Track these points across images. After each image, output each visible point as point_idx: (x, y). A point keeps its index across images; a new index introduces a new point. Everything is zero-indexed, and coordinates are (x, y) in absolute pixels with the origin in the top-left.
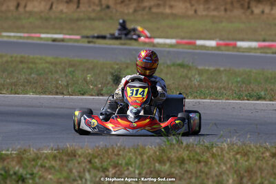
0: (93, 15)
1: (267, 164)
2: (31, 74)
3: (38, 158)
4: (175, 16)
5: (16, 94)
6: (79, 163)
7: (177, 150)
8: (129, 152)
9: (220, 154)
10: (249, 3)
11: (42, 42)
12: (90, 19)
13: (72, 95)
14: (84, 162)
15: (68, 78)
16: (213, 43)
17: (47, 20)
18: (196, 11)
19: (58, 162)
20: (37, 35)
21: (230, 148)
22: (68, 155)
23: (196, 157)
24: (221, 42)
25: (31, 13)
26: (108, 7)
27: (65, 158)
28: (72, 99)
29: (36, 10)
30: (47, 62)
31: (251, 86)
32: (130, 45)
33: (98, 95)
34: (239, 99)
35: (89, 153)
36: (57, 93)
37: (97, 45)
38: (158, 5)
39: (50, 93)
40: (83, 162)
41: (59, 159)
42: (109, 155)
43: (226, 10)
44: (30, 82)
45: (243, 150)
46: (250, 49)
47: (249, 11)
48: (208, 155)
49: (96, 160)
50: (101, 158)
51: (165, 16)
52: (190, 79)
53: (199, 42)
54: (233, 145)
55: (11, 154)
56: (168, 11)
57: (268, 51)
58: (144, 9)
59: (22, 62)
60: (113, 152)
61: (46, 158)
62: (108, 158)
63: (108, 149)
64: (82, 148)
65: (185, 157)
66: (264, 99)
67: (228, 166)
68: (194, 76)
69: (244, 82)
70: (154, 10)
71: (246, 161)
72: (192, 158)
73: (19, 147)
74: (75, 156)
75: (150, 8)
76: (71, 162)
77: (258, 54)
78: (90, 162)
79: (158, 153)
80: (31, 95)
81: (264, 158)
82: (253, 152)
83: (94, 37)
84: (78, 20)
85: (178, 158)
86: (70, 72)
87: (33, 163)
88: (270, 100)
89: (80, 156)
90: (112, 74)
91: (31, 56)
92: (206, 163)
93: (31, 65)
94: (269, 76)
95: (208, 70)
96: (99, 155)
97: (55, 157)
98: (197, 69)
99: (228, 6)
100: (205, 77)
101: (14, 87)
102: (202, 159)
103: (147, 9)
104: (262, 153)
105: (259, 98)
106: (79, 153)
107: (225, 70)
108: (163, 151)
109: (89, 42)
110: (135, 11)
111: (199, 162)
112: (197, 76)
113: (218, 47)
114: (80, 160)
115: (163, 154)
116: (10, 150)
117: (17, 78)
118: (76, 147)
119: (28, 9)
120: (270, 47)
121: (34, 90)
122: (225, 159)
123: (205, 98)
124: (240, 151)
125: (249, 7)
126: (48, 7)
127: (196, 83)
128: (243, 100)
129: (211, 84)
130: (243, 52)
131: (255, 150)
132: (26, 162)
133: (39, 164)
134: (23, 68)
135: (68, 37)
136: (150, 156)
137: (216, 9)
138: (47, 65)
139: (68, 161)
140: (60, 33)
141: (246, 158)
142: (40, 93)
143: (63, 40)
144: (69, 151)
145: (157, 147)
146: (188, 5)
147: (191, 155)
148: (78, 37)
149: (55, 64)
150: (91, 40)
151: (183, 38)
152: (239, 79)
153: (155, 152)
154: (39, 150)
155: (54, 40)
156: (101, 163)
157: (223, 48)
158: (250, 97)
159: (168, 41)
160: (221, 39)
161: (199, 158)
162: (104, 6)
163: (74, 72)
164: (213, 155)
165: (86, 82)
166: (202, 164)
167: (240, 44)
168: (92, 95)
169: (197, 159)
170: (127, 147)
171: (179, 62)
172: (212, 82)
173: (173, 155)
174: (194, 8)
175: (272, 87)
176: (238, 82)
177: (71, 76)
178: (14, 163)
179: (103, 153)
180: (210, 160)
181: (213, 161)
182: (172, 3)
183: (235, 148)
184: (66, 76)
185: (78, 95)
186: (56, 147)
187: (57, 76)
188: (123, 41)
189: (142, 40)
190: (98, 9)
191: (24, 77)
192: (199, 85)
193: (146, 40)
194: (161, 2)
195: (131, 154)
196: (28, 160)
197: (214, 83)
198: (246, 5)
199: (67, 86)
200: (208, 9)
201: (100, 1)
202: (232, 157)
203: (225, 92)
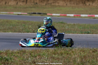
0: (31, 6)
1: (91, 54)
2: (10, 26)
3: (13, 53)
4: (59, 6)
5: (5, 32)
6: (27, 55)
7: (60, 50)
11: (14, 15)
15: (23, 27)
16: (72, 15)
17: (16, 8)
18: (67, 5)
19: (20, 55)
20: (12, 13)
21: (78, 50)
24: (75, 15)
25: (10, 6)
26: (37, 3)
27: (22, 53)
28: (24, 34)
29: (12, 4)
30: (16, 22)
31: (86, 29)
32: (44, 16)
33: (33, 33)
34: (81, 34)
35: (30, 51)
36: (19, 32)
37: (33, 16)
38: (54, 3)
39: (17, 32)
41: (20, 53)
42: (37, 52)
43: (77, 4)
44: (10, 29)
45: (83, 50)
46: (85, 17)
47: (85, 5)
49: (33, 54)
50: (34, 53)
51: (56, 6)
52: (65, 27)
53: (68, 15)
55: (3, 52)
56: (57, 4)
57: (91, 18)
58: (49, 4)
59: (7, 22)
60: (38, 51)
61: (15, 53)
62: (36, 53)
64: (27, 50)
65: (63, 53)
66: (90, 33)
67: (78, 55)
68: (66, 26)
69: (83, 28)
71: (84, 54)
72: (65, 53)
73: (6, 49)
74: (25, 52)
76: (24, 54)
77: (88, 19)
78: (30, 54)
80: (10, 33)
81: (90, 52)
83: (32, 13)
84: (26, 8)
85: (60, 53)
86: (24, 25)
87: (11, 55)
88: (92, 34)
89: (27, 52)
90: (38, 25)
91: (10, 20)
92: (70, 54)
93: (10, 23)
94: (92, 26)
95: (71, 24)
96: (33, 52)
97: (18, 53)
98: (67, 24)
99: (78, 3)
100: (70, 26)
101: (4, 30)
102: (69, 53)
103: (50, 4)
104: (89, 51)
105: (88, 33)
107: (77, 24)
108: (55, 50)
109: (30, 15)
110: (46, 4)
111: (68, 54)
112: (67, 26)
113: (74, 16)
115: (55, 52)
116: (3, 50)
117: (6, 27)
119: (10, 4)
120: (92, 16)
121: (11, 31)
122: (77, 53)
123: (70, 33)
125: (85, 3)
126: (16, 3)
127: (67, 29)
128: (83, 34)
129: (72, 29)
130: (83, 18)
131: (87, 50)
134: (7, 24)
135: (23, 13)
136: (51, 52)
137: (74, 4)
138: (16, 23)
139: (23, 54)
140: (20, 12)
141: (84, 53)
142: (13, 32)
143: (21, 14)
144: (23, 51)
145: (53, 49)
146: (64, 2)
148: (26, 13)
149: (18, 23)
150: (31, 14)
151: (62, 14)
152: (81, 27)
153: (53, 51)
155: (18, 14)
157: (76, 17)
158: (85, 33)
159: (57, 15)
161: (68, 53)
162: (35, 3)
163: (25, 25)
164: (73, 52)
165: (29, 28)
166: (69, 55)
167: (82, 15)
168: (31, 33)
169: (67, 53)
170: (43, 49)
171: (61, 21)
172: (72, 28)
173: (59, 52)
174: (66, 3)
175: (93, 30)
176: (81, 28)
178: (5, 55)
179: (35, 51)
180: (71, 53)
181: (73, 54)
182: (59, 2)
183: (80, 49)
184: (22, 26)
185: (26, 33)
186: (19, 49)
187: (19, 27)
188: (42, 15)
189: (48, 14)
190: (33, 4)
191: (8, 27)
192: (68, 29)
193: (50, 14)
194: (55, 1)
195: (44, 51)
196: (9, 54)
197: (73, 29)
198: (84, 2)
199: (23, 30)
200: (71, 4)
201: (34, 1)
202: (79, 52)
203: (77, 31)
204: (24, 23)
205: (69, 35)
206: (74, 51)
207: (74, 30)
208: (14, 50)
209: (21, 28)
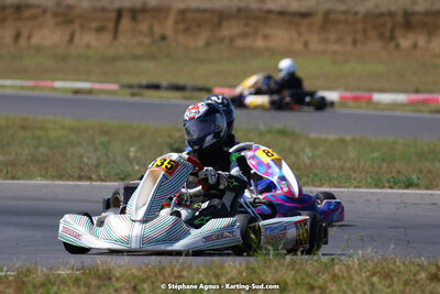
0: (139, 51)
1: (423, 291)
2: (37, 147)
3: (50, 282)
5: (13, 178)
6: (116, 291)
7: (276, 269)
8: (198, 272)
9: (345, 275)
10: (392, 31)
11: (57, 95)
12: (135, 57)
13: (105, 181)
14: (125, 289)
15: (98, 153)
16: (333, 96)
18: (306, 44)
19: (83, 290)
20: (49, 83)
21: (362, 266)
22: (99, 277)
23: (308, 280)
24: (348, 94)
25: (38, 49)
26: (164, 38)
27: (94, 282)
29: (47, 42)
30: (64, 128)
31: (396, 165)
34: (377, 186)
35: (134, 276)
36: (81, 178)
37: (146, 100)
38: (245, 35)
39: (70, 177)
40: (123, 288)
41: (85, 286)
42: (165, 278)
43: (355, 42)
44: (37, 161)
45: (383, 268)
46: (394, 106)
47: (392, 45)
48: (326, 276)
49: (145, 286)
50: (153, 282)
52: (297, 155)
54: (366, 261)
55: (6, 276)
56: (260, 43)
57: (423, 108)
58: (222, 40)
59: (23, 128)
60: (173, 272)
61: (63, 282)
63: (164, 268)
65: (289, 281)
66: (417, 186)
68: (303, 149)
69: (383, 160)
70: (240, 42)
71: (388, 287)
72: (299, 281)
73: (19, 264)
74: (110, 279)
75: (232, 40)
76: (103, 289)
77: (408, 114)
78: (134, 289)
79: (244, 274)
80: (39, 181)
81: (417, 282)
82: (400, 272)
83: (141, 87)
84: (114, 59)
86: (102, 144)
87: (41, 290)
88: (427, 188)
89: (117, 279)
90: (170, 146)
91: (39, 118)
92: (323, 290)
93: (39, 133)
94: (426, 149)
95: (326, 140)
96: (148, 277)
97: (77, 281)
98: (307, 138)
99: (359, 36)
101: (10, 169)
102: (316, 285)
103: (227, 41)
104: (415, 275)
105: (409, 185)
106: (118, 274)
107: (354, 140)
108: (253, 271)
109: (133, 95)
110: (208, 44)
111: (312, 288)
112: (308, 150)
113: (343, 102)
114: (118, 285)
115: (253, 276)
116: (5, 269)
117: (17, 153)
118: (112, 265)
119: (35, 40)
120: (425, 102)
121: (43, 172)
122: (354, 283)
124: (377, 270)
125: (392, 38)
126: (66, 38)
127: (307, 161)
128: (383, 187)
129: (330, 163)
130: (383, 110)
131: (402, 268)
132: (30, 289)
134: (26, 138)
135: (98, 86)
136: (232, 279)
137: (339, 40)
138: (65, 132)
139: (99, 287)
140: (86, 80)
141: (388, 282)
142: (53, 178)
143: (90, 92)
144: (101, 271)
145: (244, 264)
146: (294, 34)
147: (299, 278)
148: (114, 87)
149: (77, 131)
150: (136, 90)
152: (375, 155)
153: (240, 273)
154: (51, 269)
155: (77, 92)
156: (153, 290)
157: (350, 103)
158: (394, 184)
160: (347, 89)
161: (312, 282)
162: (157, 37)
163: (108, 142)
164: (335, 278)
165: (128, 159)
166: (317, 292)
167: (377, 97)
169: (309, 284)
170: (194, 265)
171: (279, 126)
172: (333, 159)
173: (270, 277)
174: (303, 39)
175: (430, 167)
176: (373, 160)
177: (104, 151)
178: (11, 291)
179: (156, 274)
180: (329, 285)
181: (335, 288)
182: (268, 31)
183: (370, 265)
184: (96, 149)
185: (114, 181)
186: (79, 265)
187: (82, 150)
188: (188, 94)
189: (217, 91)
190: (147, 40)
191: (26, 152)
192: (311, 164)
193: (226, 91)
194: (249, 30)
195: (201, 276)
196: (34, 286)
197: (336, 162)
198: (388, 34)
199: (98, 166)
200: (326, 40)
201: (151, 28)
202: (364, 281)
203: (353, 175)
204: (106, 132)
206: (340, 274)
207: (342, 169)
209: (90, 159)
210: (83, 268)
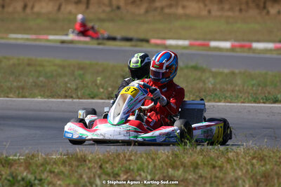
0: (103, 16)
2: (38, 77)
3: (47, 163)
4: (187, 17)
5: (23, 97)
6: (89, 169)
7: (191, 155)
8: (141, 157)
9: (235, 159)
10: (265, 3)
11: (51, 44)
13: (81, 99)
14: (95, 168)
15: (77, 81)
16: (227, 45)
17: (55, 21)
18: (209, 12)
19: (68, 168)
21: (246, 153)
22: (78, 160)
23: (211, 162)
24: (236, 43)
25: (39, 15)
26: (118, 8)
27: (75, 163)
28: (82, 103)
29: (44, 11)
30: (55, 65)
31: (268, 88)
32: (141, 46)
33: (108, 99)
34: (255, 102)
35: (99, 158)
36: (66, 97)
37: (107, 47)
38: (170, 6)
39: (59, 96)
40: (93, 167)
41: (69, 165)
42: (120, 160)
43: (241, 10)
44: (38, 86)
45: (259, 154)
46: (266, 51)
47: (265, 11)
48: (223, 159)
49: (107, 165)
50: (112, 164)
51: (178, 17)
52: (204, 82)
53: (213, 44)
54: (249, 149)
55: (19, 159)
56: (180, 11)
58: (155, 9)
59: (29, 65)
60: (125, 157)
61: (55, 163)
62: (119, 164)
63: (119, 154)
64: (92, 153)
65: (199, 162)
67: (244, 171)
68: (208, 79)
69: (259, 85)
70: (167, 11)
71: (262, 166)
72: (206, 163)
73: (27, 152)
74: (85, 161)
75: (162, 8)
76: (81, 167)
77: (275, 56)
78: (101, 167)
79: (171, 158)
80: (39, 99)
82: (270, 157)
83: (104, 39)
85: (192, 163)
86: (80, 75)
87: (41, 168)
89: (90, 161)
91: (39, 59)
92: (221, 168)
93: (39, 68)
95: (223, 73)
96: (109, 160)
97: (64, 162)
98: (210, 71)
99: (244, 7)
100: (219, 79)
101: (21, 91)
102: (217, 165)
103: (159, 10)
105: (276, 101)
106: (90, 158)
107: (240, 73)
108: (176, 156)
109: (99, 44)
110: (147, 12)
111: (214, 167)
112: (211, 79)
113: (233, 49)
114: (90, 165)
115: (176, 159)
116: (18, 155)
117: (25, 81)
118: (87, 152)
119: (37, 9)
121: (42, 93)
122: (241, 164)
123: (220, 101)
124: (256, 155)
125: (265, 7)
126: (56, 8)
127: (211, 86)
128: (259, 103)
129: (225, 87)
130: (259, 53)
131: (272, 154)
132: (34, 167)
133: (48, 169)
134: (31, 71)
135: (77, 38)
136: (163, 161)
137: (231, 9)
138: (55, 68)
139: (78, 166)
141: (263, 163)
142: (48, 97)
143: (71, 42)
144: (79, 156)
145: (170, 152)
146: (202, 5)
147: (206, 160)
148: (87, 39)
149: (63, 67)
151: (196, 39)
152: (254, 82)
153: (168, 157)
154: (47, 155)
155: (63, 42)
156: (113, 168)
157: (238, 49)
158: (266, 100)
159: (181, 43)
160: (236, 40)
161: (214, 163)
162: (114, 7)
163: (84, 74)
164: (229, 161)
165: (96, 85)
166: (217, 169)
167: (256, 45)
168: (102, 99)
169: (212, 164)
170: (138, 152)
171: (192, 64)
172: (227, 85)
173: (187, 160)
174: (207, 8)
176: (253, 85)
177: (80, 80)
178: (22, 168)
179: (114, 158)
180: (225, 165)
181: (229, 166)
182: (186, 3)
183: (251, 152)
184: (75, 79)
185: (87, 99)
186: (65, 152)
187: (66, 79)
188: (133, 43)
189: (153, 41)
190: (108, 9)
191: (31, 80)
192: (213, 88)
193: (159, 41)
194: (173, 2)
195: (143, 159)
196: (37, 166)
197: (229, 86)
198: (262, 5)
199: (76, 89)
200: (222, 9)
201: (110, 1)
202: (248, 162)
203: (240, 95)
204: (81, 68)
205: (218, 106)
206: (232, 158)
207: (233, 91)
208: (52, 155)
209: (72, 85)
210: (67, 154)
